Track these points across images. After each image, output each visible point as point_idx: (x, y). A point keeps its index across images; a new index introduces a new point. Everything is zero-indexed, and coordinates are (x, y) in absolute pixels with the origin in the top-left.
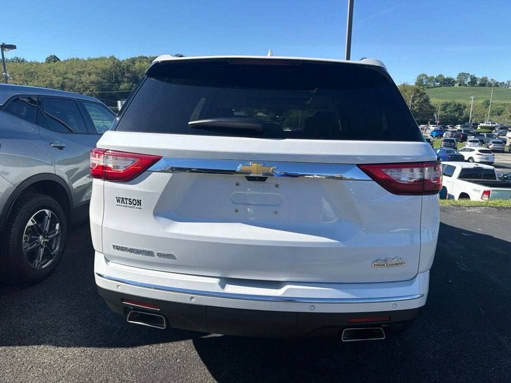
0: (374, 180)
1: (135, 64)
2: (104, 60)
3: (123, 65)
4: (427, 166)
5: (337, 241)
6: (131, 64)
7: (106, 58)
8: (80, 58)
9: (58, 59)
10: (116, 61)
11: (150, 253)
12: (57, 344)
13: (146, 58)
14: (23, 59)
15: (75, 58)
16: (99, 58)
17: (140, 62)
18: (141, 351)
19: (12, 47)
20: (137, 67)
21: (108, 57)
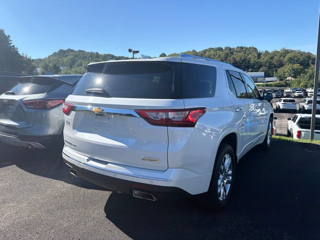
0: (141, 117)
1: (206, 53)
2: (189, 53)
3: (199, 54)
4: (170, 112)
5: (126, 146)
6: (203, 53)
7: (190, 51)
8: (177, 53)
9: (166, 55)
10: (195, 53)
11: (71, 144)
12: (66, 182)
13: (213, 49)
14: (150, 57)
15: (174, 53)
16: (186, 52)
17: (209, 51)
18: (90, 191)
19: (138, 52)
20: (207, 55)
21: (191, 51)
